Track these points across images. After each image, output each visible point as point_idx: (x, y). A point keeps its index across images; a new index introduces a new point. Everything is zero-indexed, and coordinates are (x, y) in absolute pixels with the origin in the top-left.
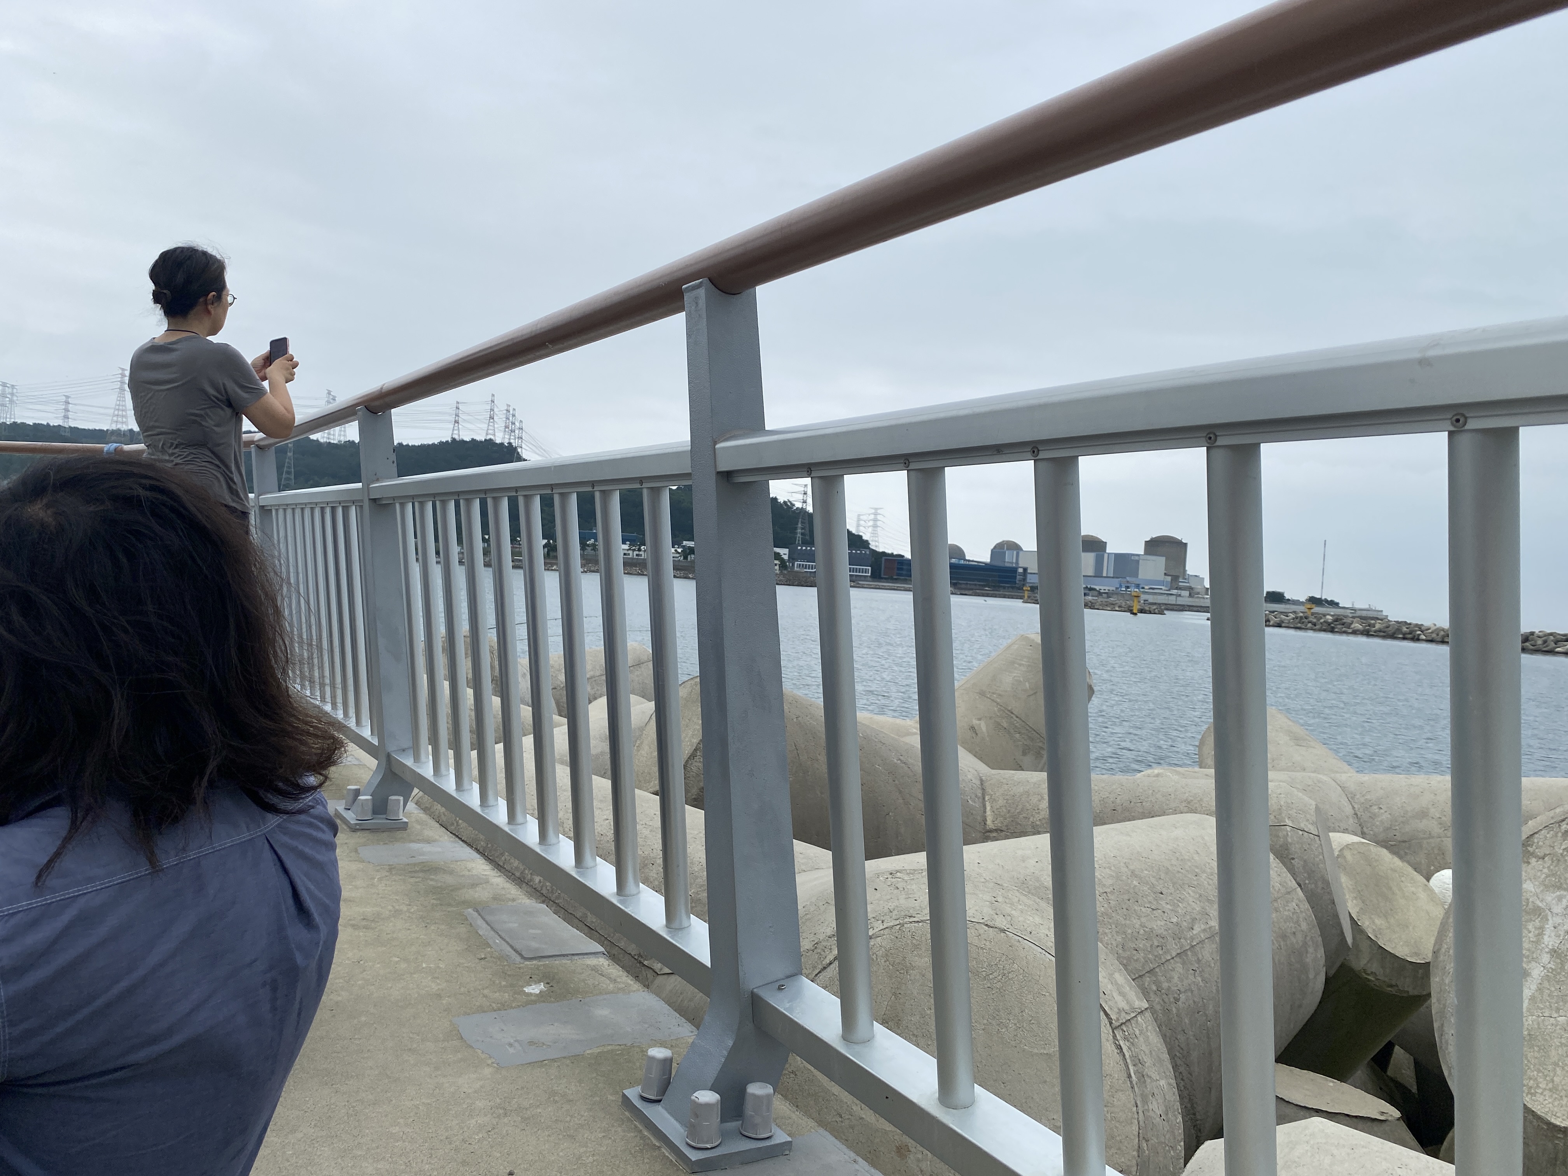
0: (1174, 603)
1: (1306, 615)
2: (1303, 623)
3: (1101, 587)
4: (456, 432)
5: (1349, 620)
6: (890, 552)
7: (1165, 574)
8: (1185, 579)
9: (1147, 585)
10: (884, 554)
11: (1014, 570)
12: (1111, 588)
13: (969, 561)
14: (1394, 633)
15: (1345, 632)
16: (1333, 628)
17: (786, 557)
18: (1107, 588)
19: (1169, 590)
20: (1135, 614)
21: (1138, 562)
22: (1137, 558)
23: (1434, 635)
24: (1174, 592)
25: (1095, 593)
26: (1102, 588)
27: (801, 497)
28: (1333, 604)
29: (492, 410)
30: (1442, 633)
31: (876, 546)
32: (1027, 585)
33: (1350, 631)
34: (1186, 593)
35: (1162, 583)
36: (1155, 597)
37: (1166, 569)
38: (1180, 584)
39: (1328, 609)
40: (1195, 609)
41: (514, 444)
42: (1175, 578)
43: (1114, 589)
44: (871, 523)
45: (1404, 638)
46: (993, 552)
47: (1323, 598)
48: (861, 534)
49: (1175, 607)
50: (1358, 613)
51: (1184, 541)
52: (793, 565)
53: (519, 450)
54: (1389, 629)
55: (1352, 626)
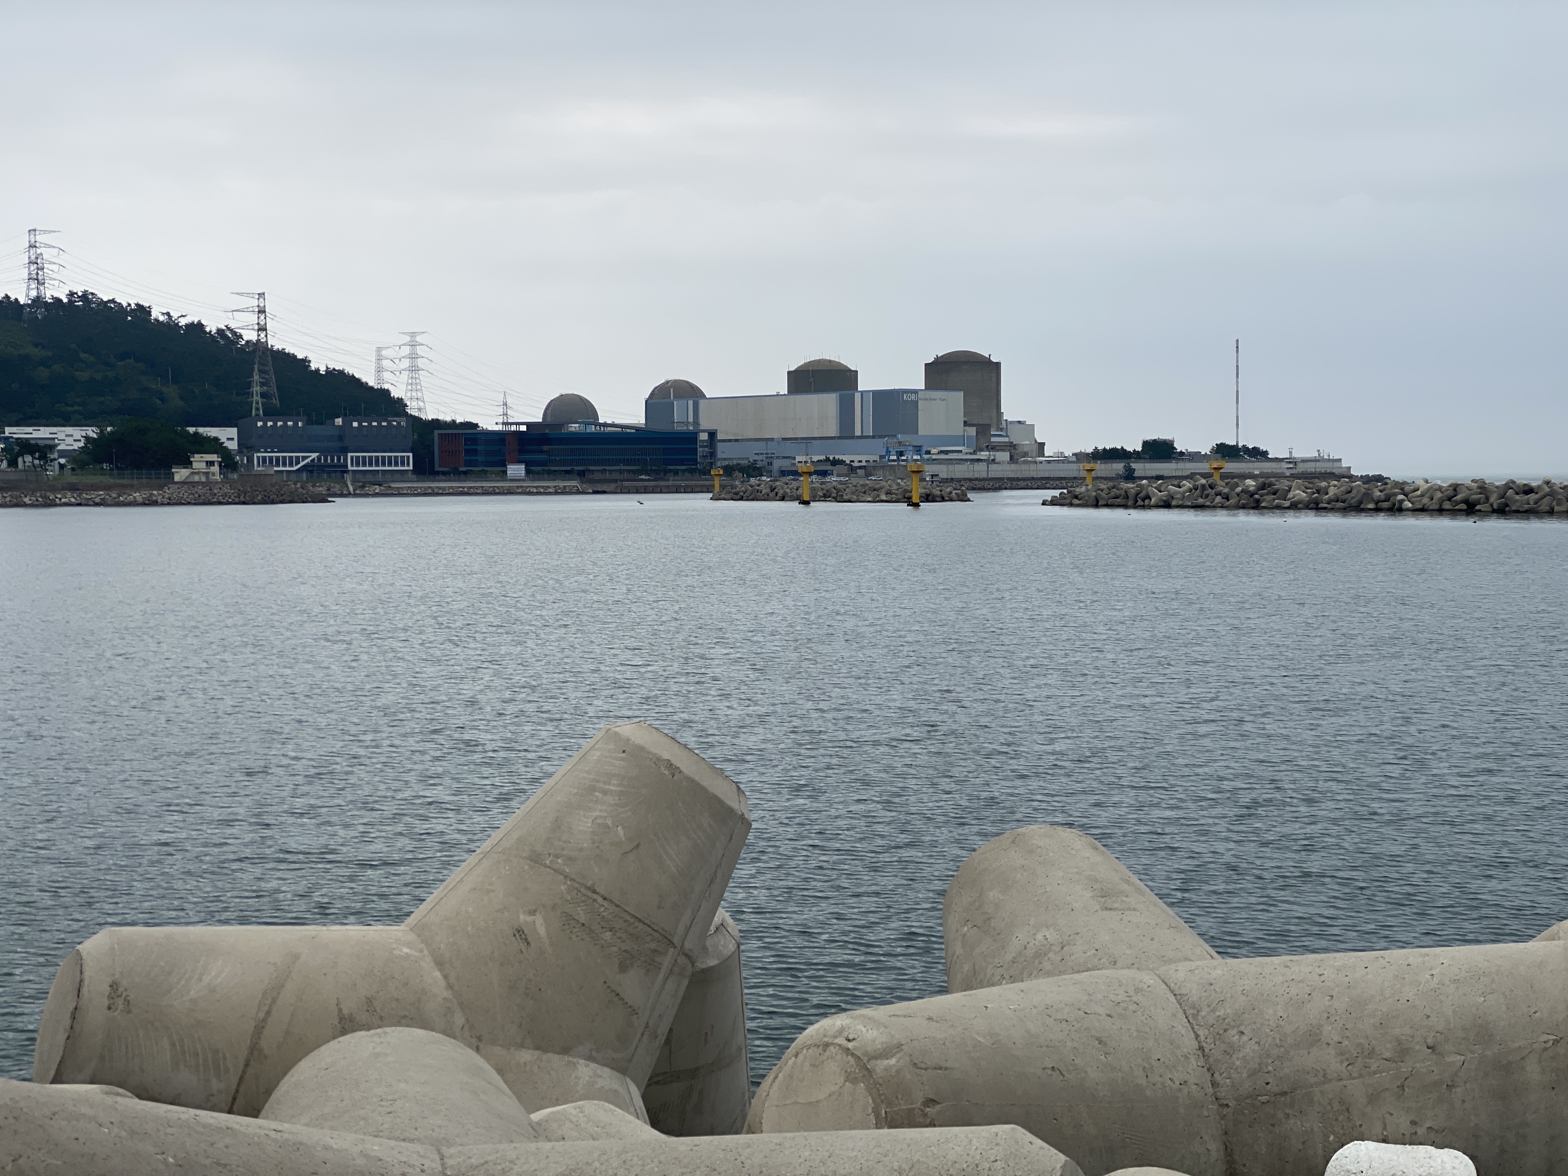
0: (985, 476)
1: (1210, 481)
2: (1207, 496)
3: (852, 458)
5: (1283, 484)
6: (448, 419)
7: (966, 423)
8: (1001, 430)
9: (934, 447)
10: (436, 424)
11: (691, 438)
12: (872, 458)
13: (605, 425)
14: (1361, 502)
15: (1278, 507)
16: (1258, 501)
17: (233, 446)
18: (864, 458)
19: (974, 453)
20: (917, 505)
21: (915, 403)
22: (913, 397)
23: (1425, 500)
24: (984, 455)
25: (843, 469)
26: (856, 458)
27: (253, 319)
28: (1257, 454)
30: (1439, 495)
31: (420, 409)
32: (719, 464)
33: (1287, 504)
34: (1003, 456)
35: (960, 440)
36: (951, 467)
37: (965, 414)
38: (993, 439)
39: (1251, 465)
40: (1022, 484)
42: (983, 430)
43: (877, 458)
44: (406, 363)
45: (1378, 510)
46: (649, 404)
47: (1241, 445)
48: (386, 386)
49: (986, 484)
50: (1301, 468)
51: (994, 359)
52: (250, 460)
54: (1352, 495)
55: (1290, 495)
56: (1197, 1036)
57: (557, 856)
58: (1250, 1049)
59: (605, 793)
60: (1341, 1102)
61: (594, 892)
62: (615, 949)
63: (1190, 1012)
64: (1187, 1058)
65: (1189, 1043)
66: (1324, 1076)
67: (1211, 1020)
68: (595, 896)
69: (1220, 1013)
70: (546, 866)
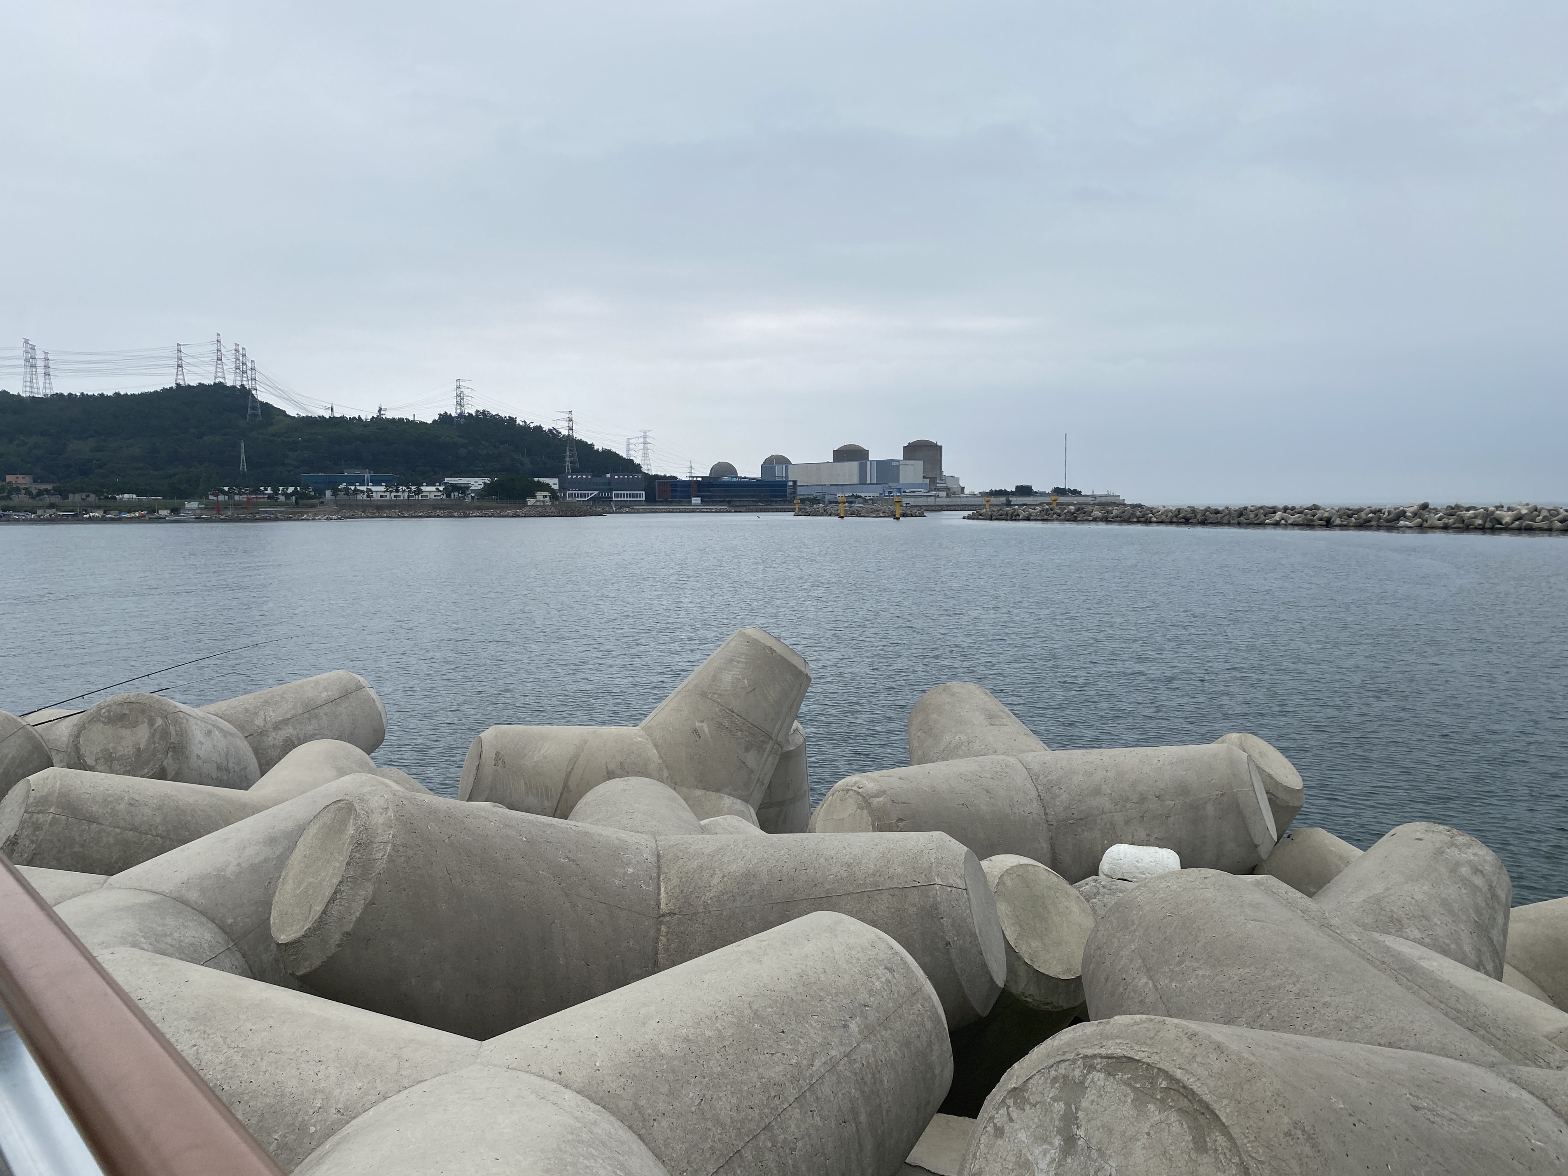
0: (934, 504)
1: (1051, 506)
2: (1049, 514)
4: (180, 377)
5: (1089, 509)
6: (662, 474)
7: (924, 477)
8: (942, 480)
9: (908, 489)
10: (657, 477)
11: (784, 484)
12: (876, 495)
13: (741, 478)
14: (1130, 518)
15: (1087, 520)
16: (1076, 517)
17: (556, 487)
18: (871, 495)
19: (928, 492)
20: (898, 519)
21: (898, 467)
22: (897, 464)
23: (1163, 517)
24: (933, 493)
25: (861, 500)
26: (867, 495)
27: (566, 424)
28: (1076, 493)
29: (219, 351)
30: (1170, 514)
31: (648, 470)
32: (798, 497)
33: (1091, 518)
34: (943, 494)
35: (920, 486)
36: (916, 499)
37: (924, 472)
38: (938, 485)
39: (1072, 498)
40: (953, 508)
41: (247, 386)
42: (933, 480)
43: (878, 495)
44: (641, 446)
45: (1138, 522)
46: (763, 468)
47: (1067, 488)
48: (632, 458)
49: (934, 508)
50: (1099, 500)
51: (939, 444)
52: (565, 495)
53: (254, 392)
54: (1125, 514)
55: (1093, 514)
56: (1037, 790)
57: (714, 693)
58: (1065, 796)
59: (738, 662)
60: (1111, 824)
61: (733, 712)
62: (743, 740)
63: (1034, 777)
64: (1031, 800)
65: (1033, 793)
66: (1103, 811)
67: (1045, 781)
68: (733, 714)
69: (1049, 778)
70: (708, 698)
